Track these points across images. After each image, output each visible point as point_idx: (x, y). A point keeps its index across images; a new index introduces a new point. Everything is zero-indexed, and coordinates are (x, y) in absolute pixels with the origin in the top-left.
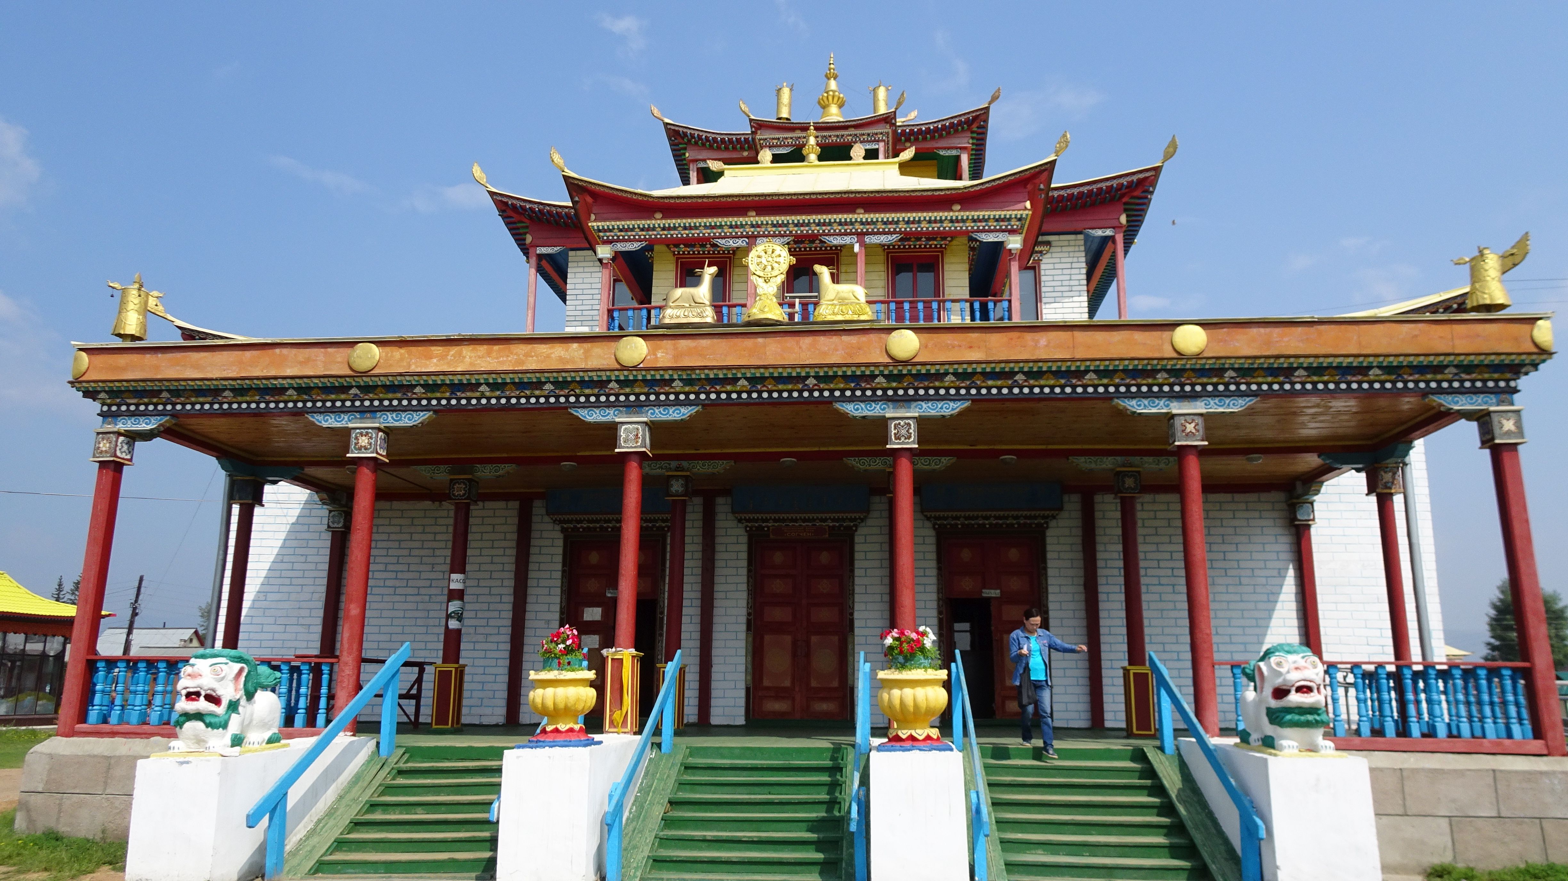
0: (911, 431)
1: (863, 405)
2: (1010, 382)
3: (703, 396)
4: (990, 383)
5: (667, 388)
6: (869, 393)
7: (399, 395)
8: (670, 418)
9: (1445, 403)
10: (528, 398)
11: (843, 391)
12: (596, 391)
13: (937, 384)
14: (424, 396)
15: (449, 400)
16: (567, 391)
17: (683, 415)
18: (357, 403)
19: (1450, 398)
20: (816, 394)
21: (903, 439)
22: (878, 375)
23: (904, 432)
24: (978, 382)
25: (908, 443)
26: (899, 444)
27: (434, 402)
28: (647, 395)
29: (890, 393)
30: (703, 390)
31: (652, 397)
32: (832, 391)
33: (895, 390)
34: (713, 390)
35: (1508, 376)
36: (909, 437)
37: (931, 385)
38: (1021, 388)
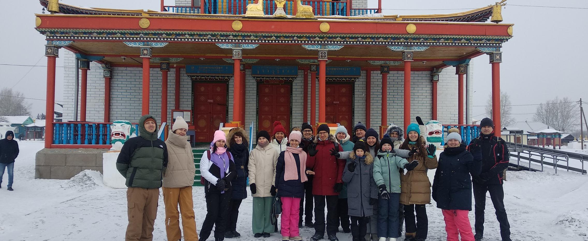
0: (326, 55)
1: (311, 46)
2: (357, 40)
3: (260, 41)
4: (351, 40)
5: (248, 38)
6: (313, 42)
7: (157, 37)
8: (249, 48)
9: (481, 50)
10: (202, 39)
11: (305, 41)
12: (225, 38)
13: (334, 40)
14: (166, 37)
15: (174, 39)
16: (215, 38)
17: (254, 47)
18: (142, 39)
19: (483, 48)
20: (296, 42)
21: (323, 57)
22: (317, 37)
23: (324, 55)
24: (347, 40)
25: (325, 59)
26: (322, 59)
27: (169, 39)
28: (242, 40)
29: (320, 42)
30: (260, 39)
31: (244, 41)
32: (301, 41)
33: (321, 41)
34: (263, 39)
35: (500, 42)
36: (325, 57)
37: (333, 40)
38: (360, 42)
